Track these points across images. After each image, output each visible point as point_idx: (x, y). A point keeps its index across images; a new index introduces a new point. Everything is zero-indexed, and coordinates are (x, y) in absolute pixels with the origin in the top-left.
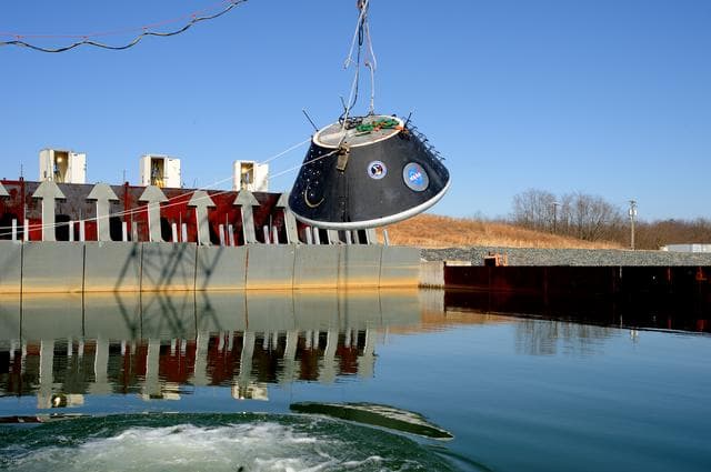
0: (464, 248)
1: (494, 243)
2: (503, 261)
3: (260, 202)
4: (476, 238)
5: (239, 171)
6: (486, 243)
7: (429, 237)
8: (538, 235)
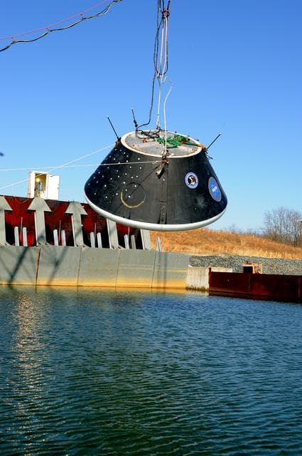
0: (223, 256)
1: (248, 253)
2: (260, 269)
3: (51, 208)
4: (232, 248)
5: (33, 180)
6: (241, 253)
7: (192, 245)
8: (286, 247)
